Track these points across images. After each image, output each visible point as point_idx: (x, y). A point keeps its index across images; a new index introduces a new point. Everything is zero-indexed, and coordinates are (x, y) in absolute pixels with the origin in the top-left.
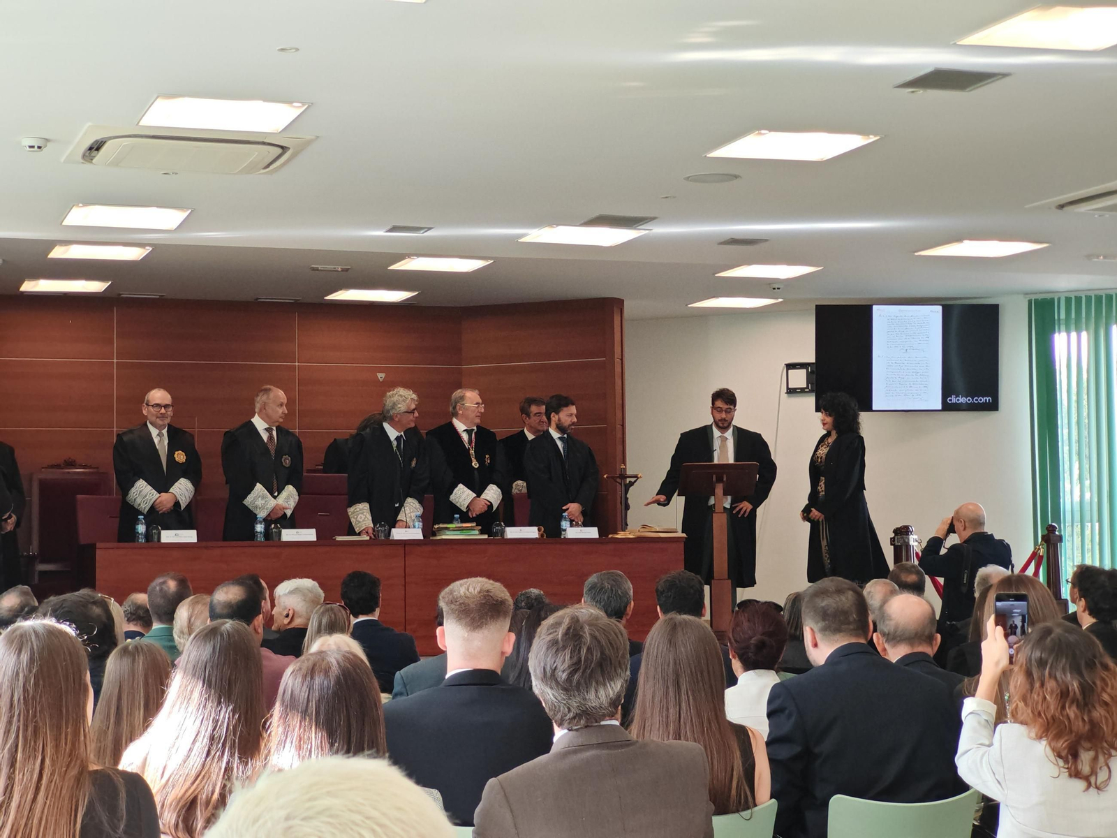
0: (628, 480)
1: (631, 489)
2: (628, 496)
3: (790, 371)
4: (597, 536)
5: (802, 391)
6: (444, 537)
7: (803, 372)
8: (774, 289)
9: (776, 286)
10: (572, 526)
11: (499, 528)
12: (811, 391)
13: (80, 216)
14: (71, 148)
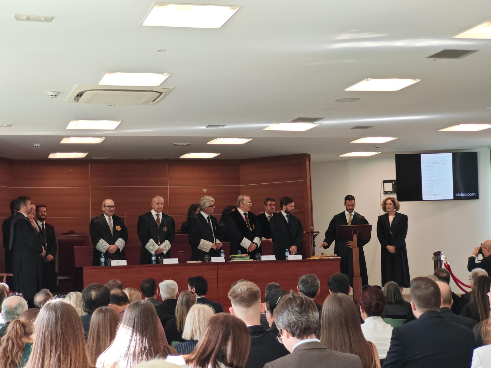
0: (314, 234)
1: (316, 238)
2: (315, 241)
3: (385, 184)
4: (302, 259)
5: (391, 192)
6: (234, 261)
7: (391, 184)
8: (377, 148)
9: (378, 146)
10: (290, 254)
11: (258, 256)
12: (394, 192)
13: (74, 125)
14: (69, 96)
